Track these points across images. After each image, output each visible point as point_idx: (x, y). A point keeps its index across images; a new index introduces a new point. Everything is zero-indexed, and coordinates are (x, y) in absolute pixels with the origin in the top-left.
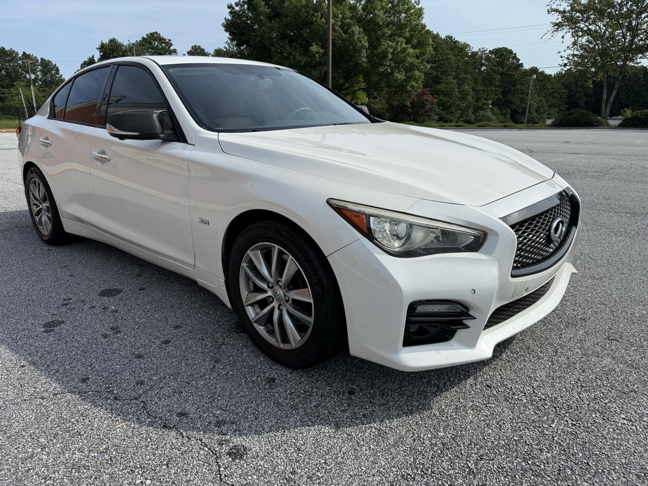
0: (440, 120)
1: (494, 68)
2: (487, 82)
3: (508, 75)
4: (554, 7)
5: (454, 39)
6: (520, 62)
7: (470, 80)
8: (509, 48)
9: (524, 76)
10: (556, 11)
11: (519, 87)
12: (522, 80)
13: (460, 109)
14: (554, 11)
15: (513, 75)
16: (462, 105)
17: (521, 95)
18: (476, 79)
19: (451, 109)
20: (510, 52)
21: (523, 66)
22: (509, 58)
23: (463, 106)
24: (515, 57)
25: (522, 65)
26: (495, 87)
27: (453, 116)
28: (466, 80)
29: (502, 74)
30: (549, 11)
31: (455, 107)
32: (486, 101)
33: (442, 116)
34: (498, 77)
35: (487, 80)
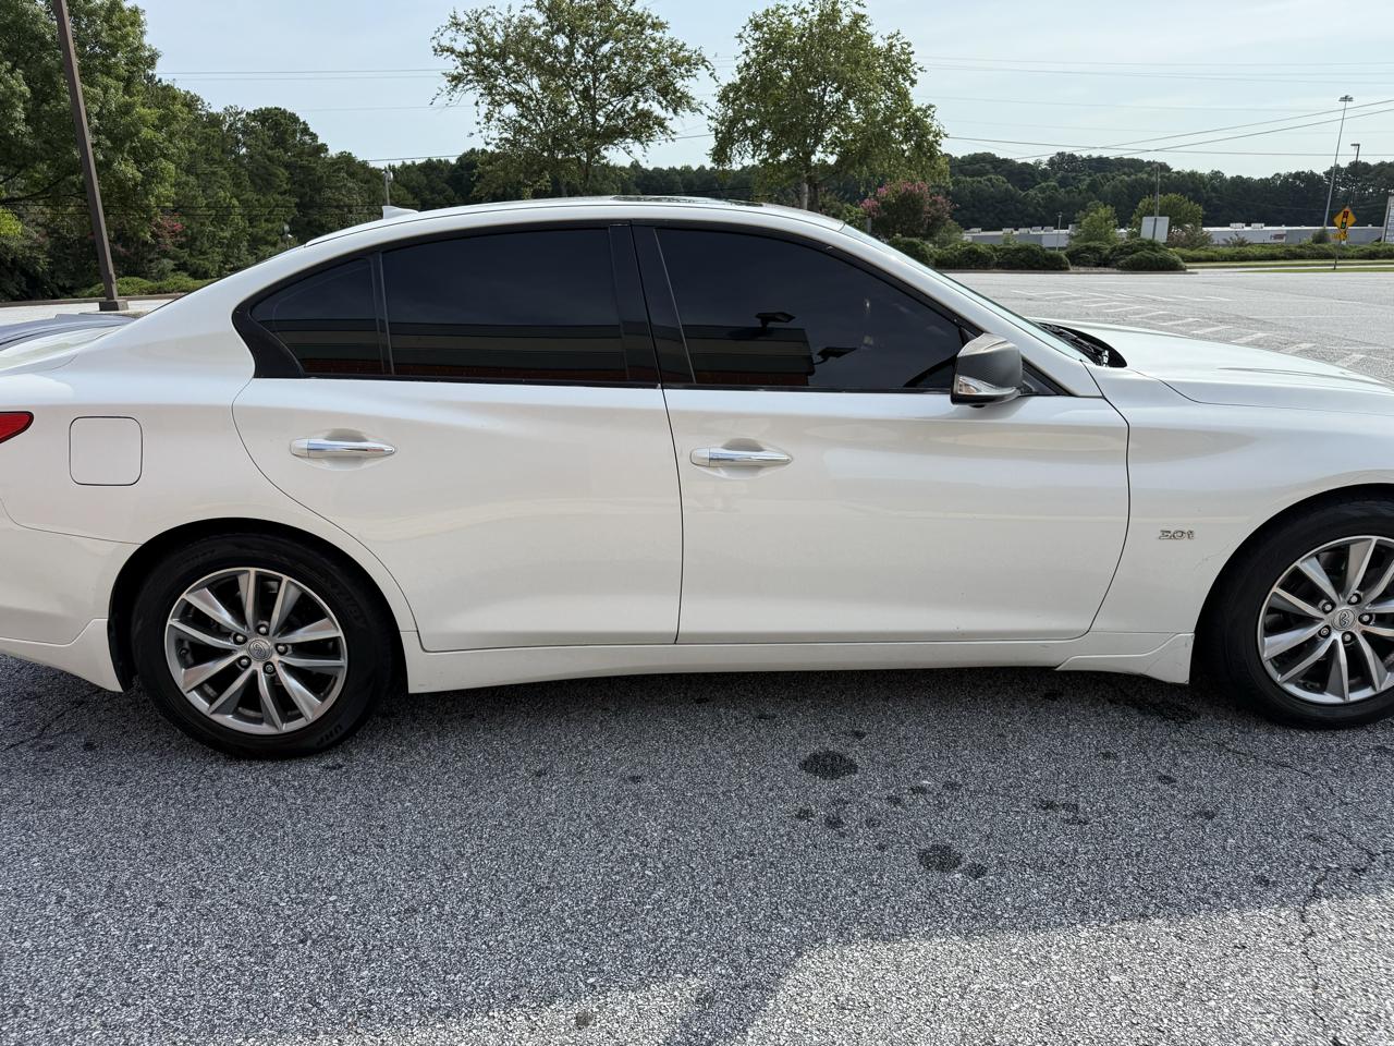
0: (179, 270)
1: (270, 152)
2: (259, 182)
3: (300, 167)
4: (446, 42)
5: (160, 81)
6: (320, 141)
7: (223, 177)
8: (289, 110)
9: (334, 172)
10: (452, 51)
11: (328, 193)
12: (334, 179)
13: (219, 242)
14: (447, 51)
15: (314, 169)
16: (222, 234)
17: (337, 211)
18: (235, 176)
19: (198, 243)
20: (294, 119)
21: (327, 150)
22: (295, 131)
23: (225, 238)
24: (306, 131)
25: (324, 148)
26: (281, 194)
27: (207, 259)
28: (213, 178)
29: (287, 166)
30: (435, 50)
31: (208, 239)
32: (270, 226)
33: (182, 261)
34: (283, 173)
35: (262, 180)
